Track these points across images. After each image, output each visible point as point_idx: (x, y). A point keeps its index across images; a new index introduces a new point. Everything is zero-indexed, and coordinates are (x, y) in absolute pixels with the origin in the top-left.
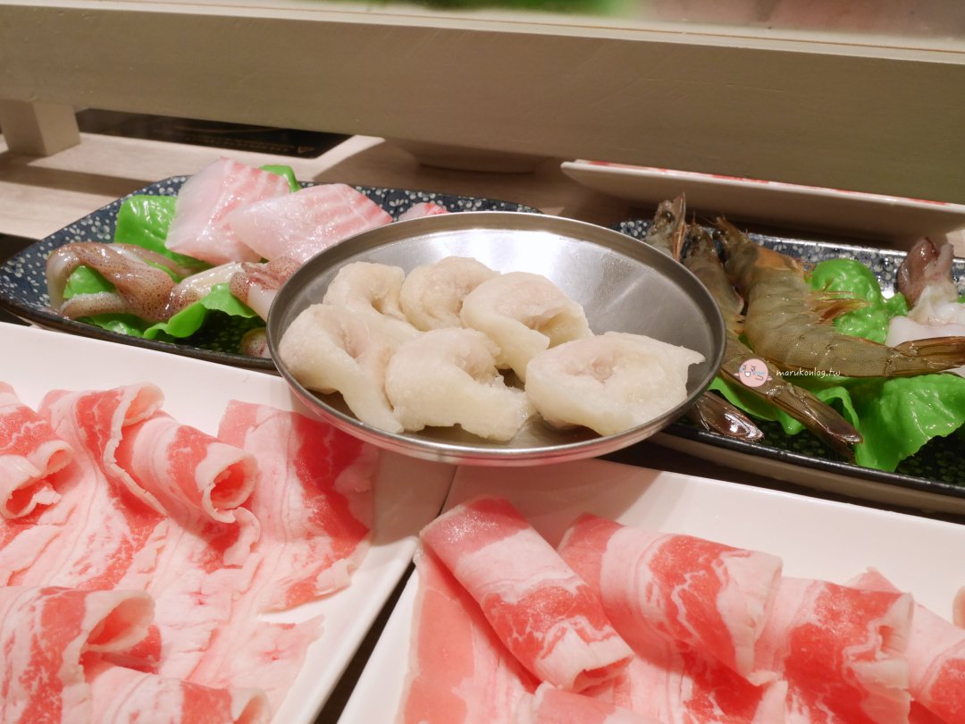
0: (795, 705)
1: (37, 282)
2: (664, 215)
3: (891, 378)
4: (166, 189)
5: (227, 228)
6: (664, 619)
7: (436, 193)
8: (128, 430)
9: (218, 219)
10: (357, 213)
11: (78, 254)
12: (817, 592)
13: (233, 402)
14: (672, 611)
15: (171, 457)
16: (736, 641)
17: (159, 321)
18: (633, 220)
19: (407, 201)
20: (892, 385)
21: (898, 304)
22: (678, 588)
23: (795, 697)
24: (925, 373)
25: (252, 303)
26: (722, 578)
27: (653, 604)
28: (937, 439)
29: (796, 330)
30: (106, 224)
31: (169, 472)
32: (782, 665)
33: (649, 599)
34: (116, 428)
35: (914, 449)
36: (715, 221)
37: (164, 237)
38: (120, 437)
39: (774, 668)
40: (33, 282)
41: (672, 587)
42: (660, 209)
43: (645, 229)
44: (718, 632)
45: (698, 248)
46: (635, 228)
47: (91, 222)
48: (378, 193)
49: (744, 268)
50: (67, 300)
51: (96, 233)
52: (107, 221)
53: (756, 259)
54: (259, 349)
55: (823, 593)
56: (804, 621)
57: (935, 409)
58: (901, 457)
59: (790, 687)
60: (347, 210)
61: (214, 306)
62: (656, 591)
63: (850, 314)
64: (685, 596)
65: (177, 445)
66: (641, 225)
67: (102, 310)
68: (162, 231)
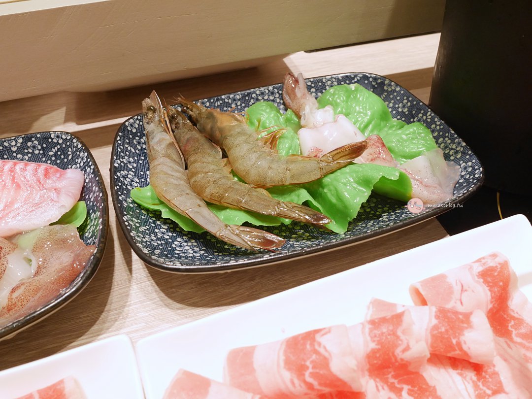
0: (380, 388)
2: (149, 109)
3: (326, 175)
12: (367, 330)
14: (310, 386)
20: (327, 180)
21: (291, 116)
22: (307, 374)
23: (379, 385)
26: (326, 355)
27: (298, 388)
29: (264, 163)
33: (294, 386)
41: (304, 375)
42: (144, 105)
43: (140, 121)
45: (178, 123)
49: (212, 128)
53: (217, 122)
55: (370, 329)
57: (355, 189)
58: (350, 219)
66: (137, 119)
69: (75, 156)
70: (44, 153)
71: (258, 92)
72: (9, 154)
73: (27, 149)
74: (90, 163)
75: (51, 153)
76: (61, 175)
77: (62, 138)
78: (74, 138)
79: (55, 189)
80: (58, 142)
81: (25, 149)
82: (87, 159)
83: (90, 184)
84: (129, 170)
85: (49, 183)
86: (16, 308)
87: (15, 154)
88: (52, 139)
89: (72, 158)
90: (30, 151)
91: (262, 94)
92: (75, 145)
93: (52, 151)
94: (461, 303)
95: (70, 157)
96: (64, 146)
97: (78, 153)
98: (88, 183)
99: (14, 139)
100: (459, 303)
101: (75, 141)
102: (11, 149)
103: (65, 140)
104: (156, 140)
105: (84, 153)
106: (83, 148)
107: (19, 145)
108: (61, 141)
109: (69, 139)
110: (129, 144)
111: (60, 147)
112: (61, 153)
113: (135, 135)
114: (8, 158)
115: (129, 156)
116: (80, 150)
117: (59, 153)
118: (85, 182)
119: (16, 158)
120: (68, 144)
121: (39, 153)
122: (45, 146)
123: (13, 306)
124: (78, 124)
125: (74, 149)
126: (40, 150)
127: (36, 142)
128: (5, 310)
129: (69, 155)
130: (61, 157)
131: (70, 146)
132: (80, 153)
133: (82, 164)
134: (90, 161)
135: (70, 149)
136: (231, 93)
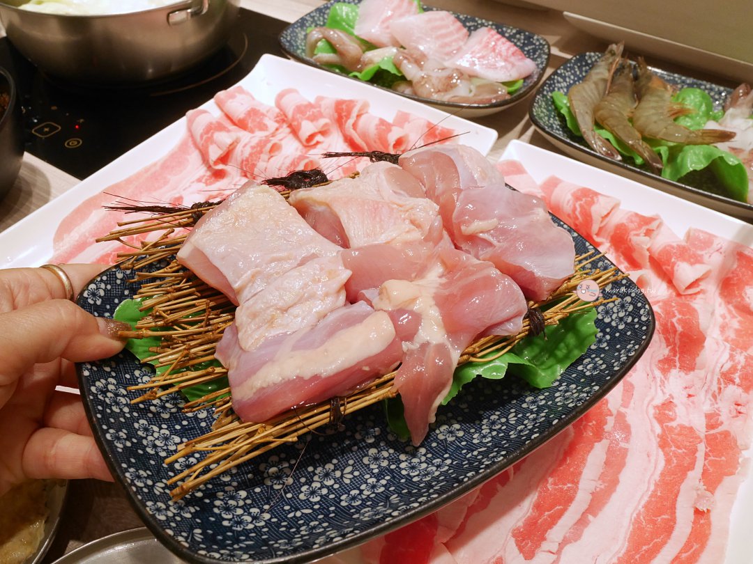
2: (611, 51)
3: (689, 144)
5: (388, 27)
6: (571, 212)
7: (492, 21)
8: (359, 116)
9: (383, 22)
10: (452, 28)
11: (323, 33)
13: (399, 111)
14: (574, 210)
15: (377, 129)
16: (594, 222)
17: (354, 71)
18: (594, 52)
19: (476, 24)
20: (687, 148)
22: (579, 202)
24: (702, 144)
25: (402, 69)
26: (596, 202)
28: (695, 171)
29: (655, 118)
30: (321, 16)
31: (375, 135)
32: (609, 238)
33: (567, 204)
34: (354, 114)
35: (684, 173)
36: (638, 59)
37: (353, 28)
38: (355, 118)
39: (607, 239)
41: (577, 202)
42: (610, 47)
43: (599, 58)
44: (588, 218)
45: (623, 72)
46: (594, 57)
47: (315, 14)
48: (461, 17)
49: (643, 86)
50: (316, 55)
51: (317, 21)
52: (322, 14)
54: (402, 90)
56: (621, 222)
57: (699, 159)
58: (679, 177)
59: (610, 246)
60: (447, 27)
61: (384, 67)
62: (571, 202)
63: (687, 116)
64: (581, 206)
65: (380, 125)
66: (598, 55)
67: (331, 62)
68: (351, 24)
69: (539, 56)
70: (522, 46)
71: (708, 86)
73: (514, 39)
75: (526, 49)
76: (522, 59)
78: (547, 45)
83: (534, 76)
84: (565, 81)
85: (512, 59)
88: (533, 40)
91: (711, 89)
92: (545, 49)
93: (528, 47)
94: (710, 256)
96: (537, 47)
100: (708, 255)
103: (541, 44)
104: (597, 71)
105: (545, 56)
108: (538, 43)
109: (543, 44)
110: (579, 67)
111: (534, 47)
113: (587, 64)
115: (572, 74)
117: (531, 50)
121: (520, 45)
122: (526, 42)
124: (561, 51)
127: (522, 37)
130: (530, 53)
131: (541, 49)
132: (543, 55)
135: (539, 51)
136: (684, 75)
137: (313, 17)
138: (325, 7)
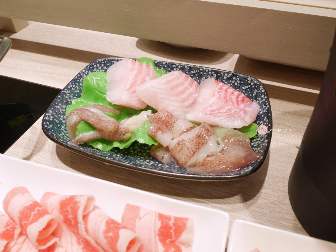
1: (58, 121)
4: (96, 65)
10: (186, 84)
11: (80, 116)
19: (199, 71)
30: (77, 85)
37: (104, 94)
40: (57, 121)
47: (71, 86)
50: (78, 136)
51: (74, 91)
52: (77, 84)
54: (161, 157)
67: (92, 139)
68: (103, 91)
69: (258, 95)
70: (240, 86)
72: (221, 79)
73: (232, 81)
74: (267, 104)
75: (244, 88)
76: (250, 104)
77: (254, 82)
78: (261, 85)
79: (244, 111)
80: (250, 83)
81: (231, 80)
82: (266, 100)
83: (263, 116)
85: (243, 106)
86: (207, 166)
87: (224, 81)
88: (248, 80)
89: (255, 96)
90: (233, 82)
92: (261, 89)
93: (245, 87)
95: (254, 95)
96: (253, 87)
97: (261, 95)
98: (262, 114)
99: (228, 73)
101: (261, 87)
102: (223, 77)
103: (255, 84)
105: (265, 96)
106: (265, 93)
107: (229, 76)
108: (252, 84)
109: (258, 85)
111: (251, 87)
112: (250, 90)
114: (220, 81)
116: (263, 94)
117: (248, 90)
118: (259, 113)
119: (224, 82)
120: (256, 87)
121: (237, 85)
122: (242, 82)
123: (205, 164)
125: (259, 91)
126: (238, 84)
127: (238, 79)
128: (200, 164)
129: (254, 93)
130: (248, 92)
131: (257, 89)
132: (262, 95)
133: (261, 102)
134: (267, 102)
135: (256, 90)
137: (71, 89)
138: (78, 77)
